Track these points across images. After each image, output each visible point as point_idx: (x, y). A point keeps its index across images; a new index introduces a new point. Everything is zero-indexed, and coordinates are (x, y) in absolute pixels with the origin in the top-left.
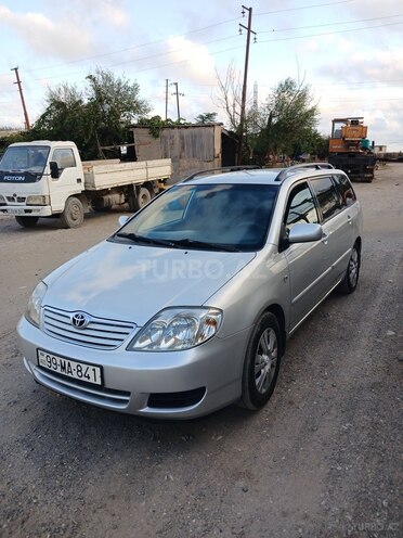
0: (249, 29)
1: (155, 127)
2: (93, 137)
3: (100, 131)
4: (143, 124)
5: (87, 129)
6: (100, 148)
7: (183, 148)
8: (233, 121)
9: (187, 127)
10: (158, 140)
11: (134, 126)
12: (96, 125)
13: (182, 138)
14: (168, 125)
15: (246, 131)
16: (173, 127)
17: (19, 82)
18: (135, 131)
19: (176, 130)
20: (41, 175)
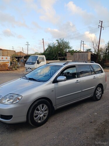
0: (101, 27)
1: (72, 52)
2: (57, 55)
3: (59, 53)
4: (69, 52)
5: (55, 53)
6: (58, 58)
7: (79, 58)
8: (95, 51)
9: (81, 52)
10: (73, 56)
11: (67, 52)
12: (58, 52)
13: (79, 55)
14: (76, 52)
15: (99, 54)
16: (77, 52)
17: (43, 42)
18: (67, 53)
19: (78, 53)
20: (35, 63)
